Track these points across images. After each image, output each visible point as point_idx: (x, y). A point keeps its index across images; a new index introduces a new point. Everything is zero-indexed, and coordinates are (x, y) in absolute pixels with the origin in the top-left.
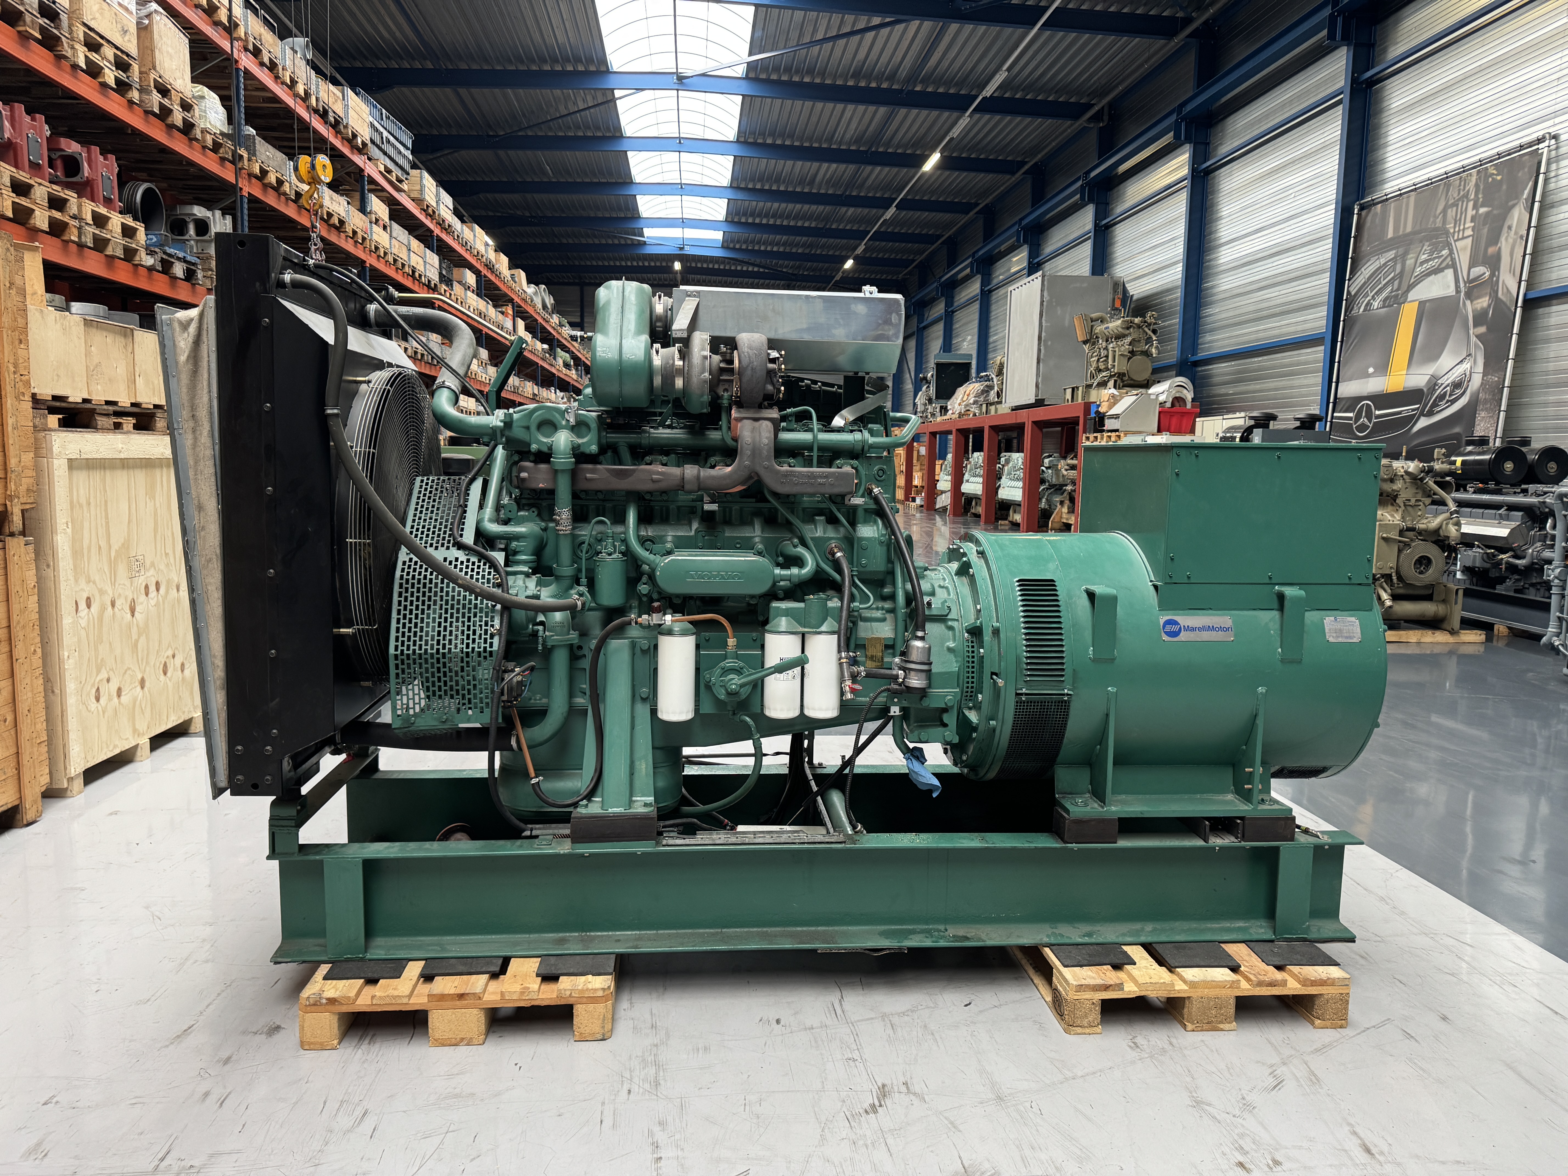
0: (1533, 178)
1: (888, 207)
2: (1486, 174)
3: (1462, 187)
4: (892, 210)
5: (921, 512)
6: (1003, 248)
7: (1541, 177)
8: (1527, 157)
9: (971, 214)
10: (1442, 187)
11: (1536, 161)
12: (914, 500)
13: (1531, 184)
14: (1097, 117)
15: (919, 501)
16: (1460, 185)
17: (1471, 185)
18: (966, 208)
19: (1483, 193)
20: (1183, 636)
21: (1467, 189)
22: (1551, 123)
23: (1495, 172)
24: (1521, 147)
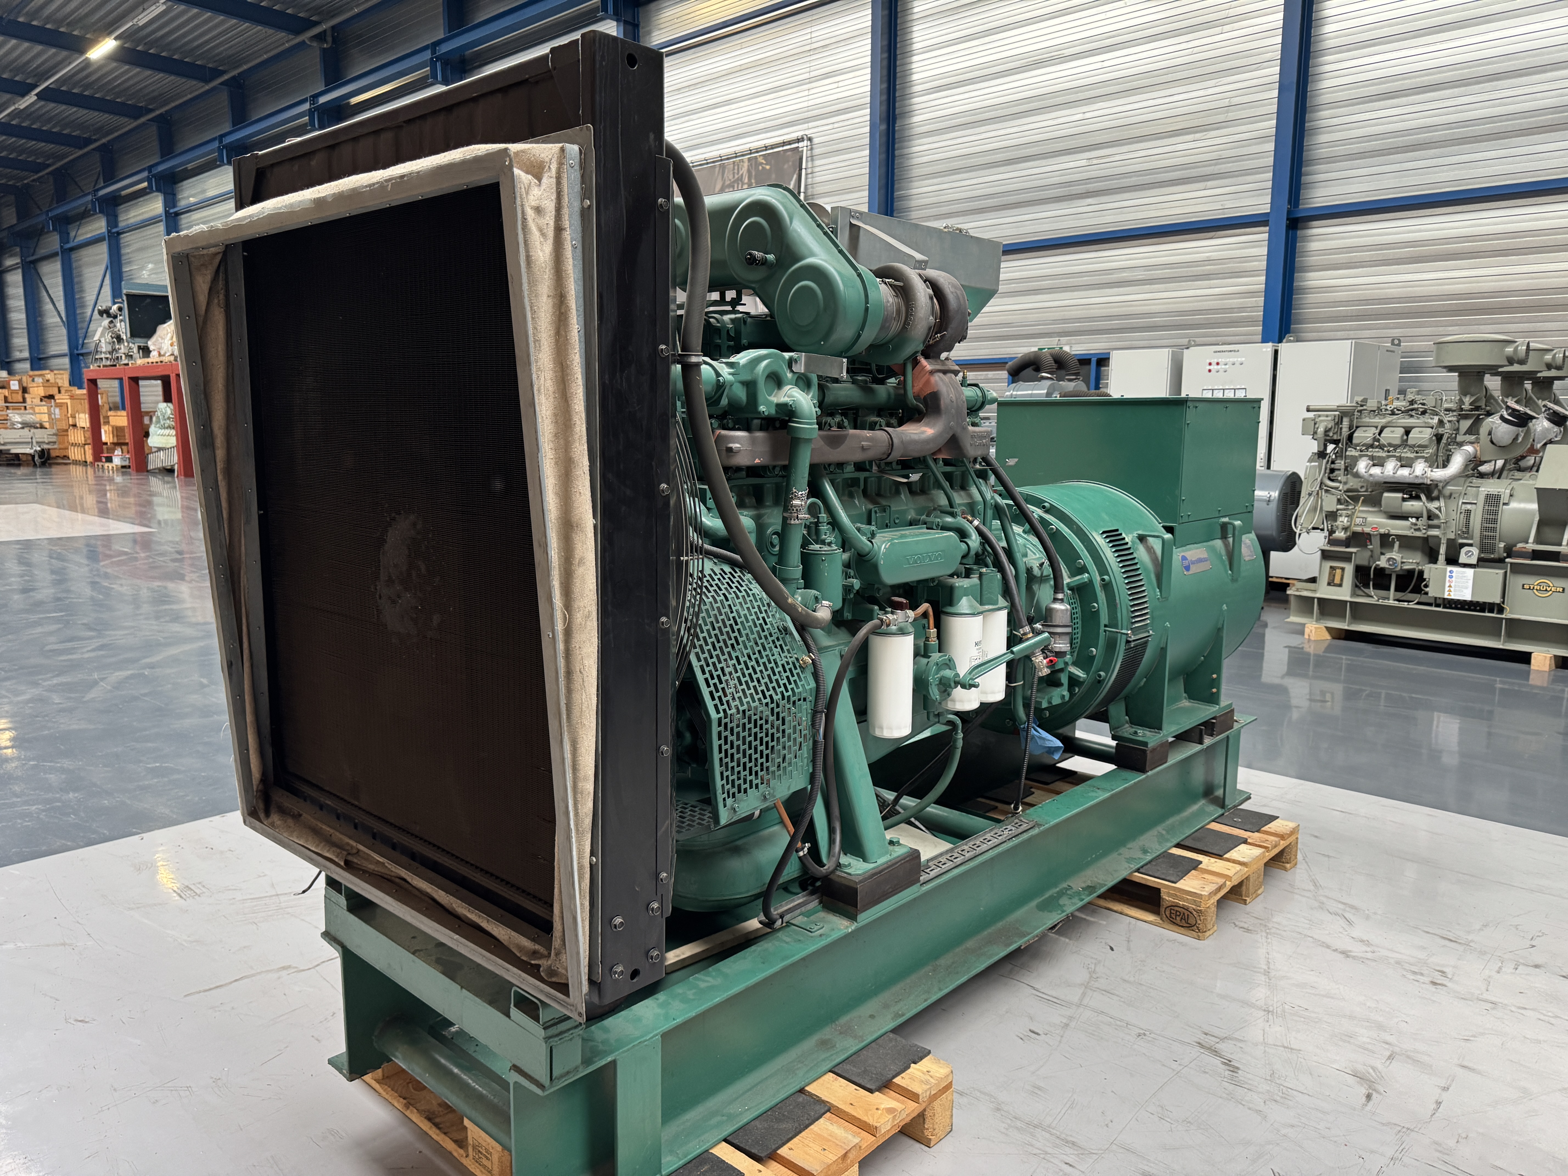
0: (797, 172)
1: (24, 94)
2: (756, 162)
3: (736, 171)
4: (31, 98)
5: (124, 474)
6: (190, 166)
7: (804, 171)
8: (789, 153)
9: (143, 120)
10: (717, 169)
11: (798, 157)
12: (109, 460)
13: (795, 177)
14: (321, 37)
15: (117, 461)
16: (734, 169)
17: (744, 170)
18: (134, 112)
19: (755, 179)
20: (1194, 569)
21: (741, 173)
22: (805, 126)
23: (763, 161)
24: (784, 144)
